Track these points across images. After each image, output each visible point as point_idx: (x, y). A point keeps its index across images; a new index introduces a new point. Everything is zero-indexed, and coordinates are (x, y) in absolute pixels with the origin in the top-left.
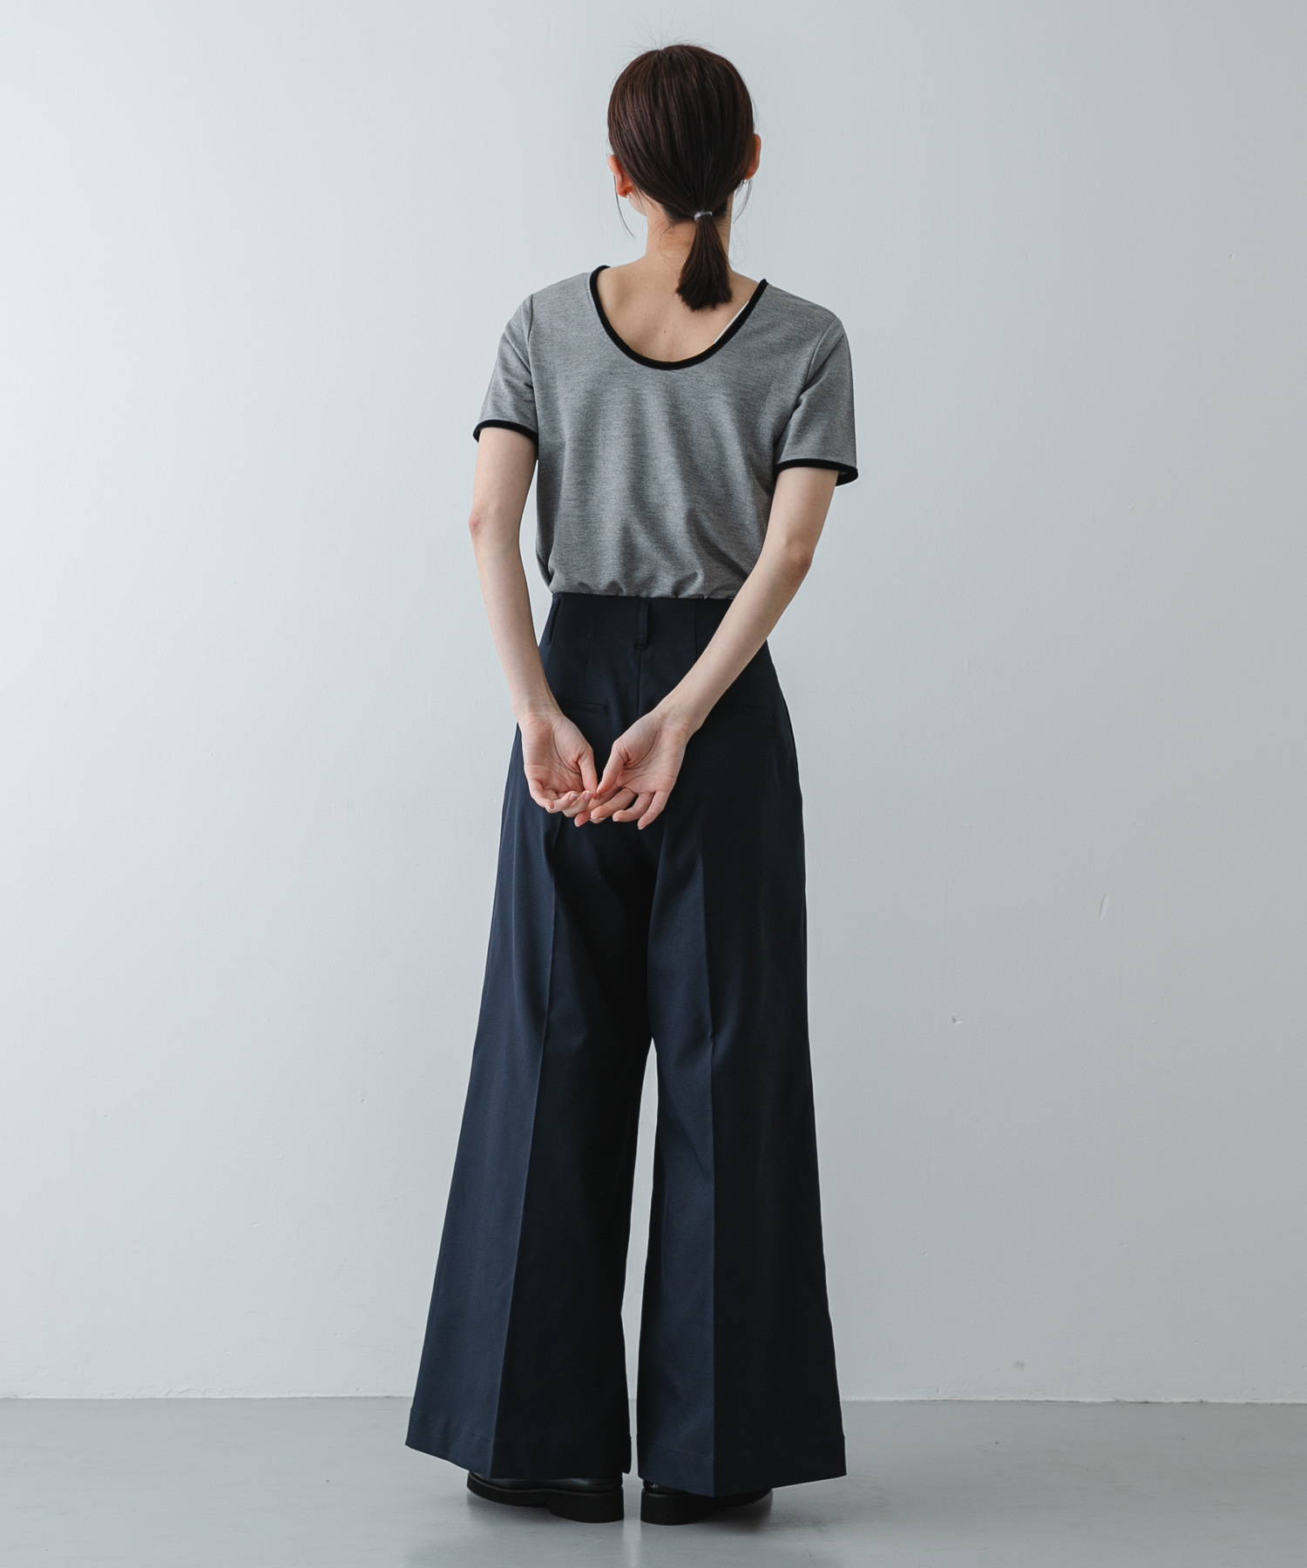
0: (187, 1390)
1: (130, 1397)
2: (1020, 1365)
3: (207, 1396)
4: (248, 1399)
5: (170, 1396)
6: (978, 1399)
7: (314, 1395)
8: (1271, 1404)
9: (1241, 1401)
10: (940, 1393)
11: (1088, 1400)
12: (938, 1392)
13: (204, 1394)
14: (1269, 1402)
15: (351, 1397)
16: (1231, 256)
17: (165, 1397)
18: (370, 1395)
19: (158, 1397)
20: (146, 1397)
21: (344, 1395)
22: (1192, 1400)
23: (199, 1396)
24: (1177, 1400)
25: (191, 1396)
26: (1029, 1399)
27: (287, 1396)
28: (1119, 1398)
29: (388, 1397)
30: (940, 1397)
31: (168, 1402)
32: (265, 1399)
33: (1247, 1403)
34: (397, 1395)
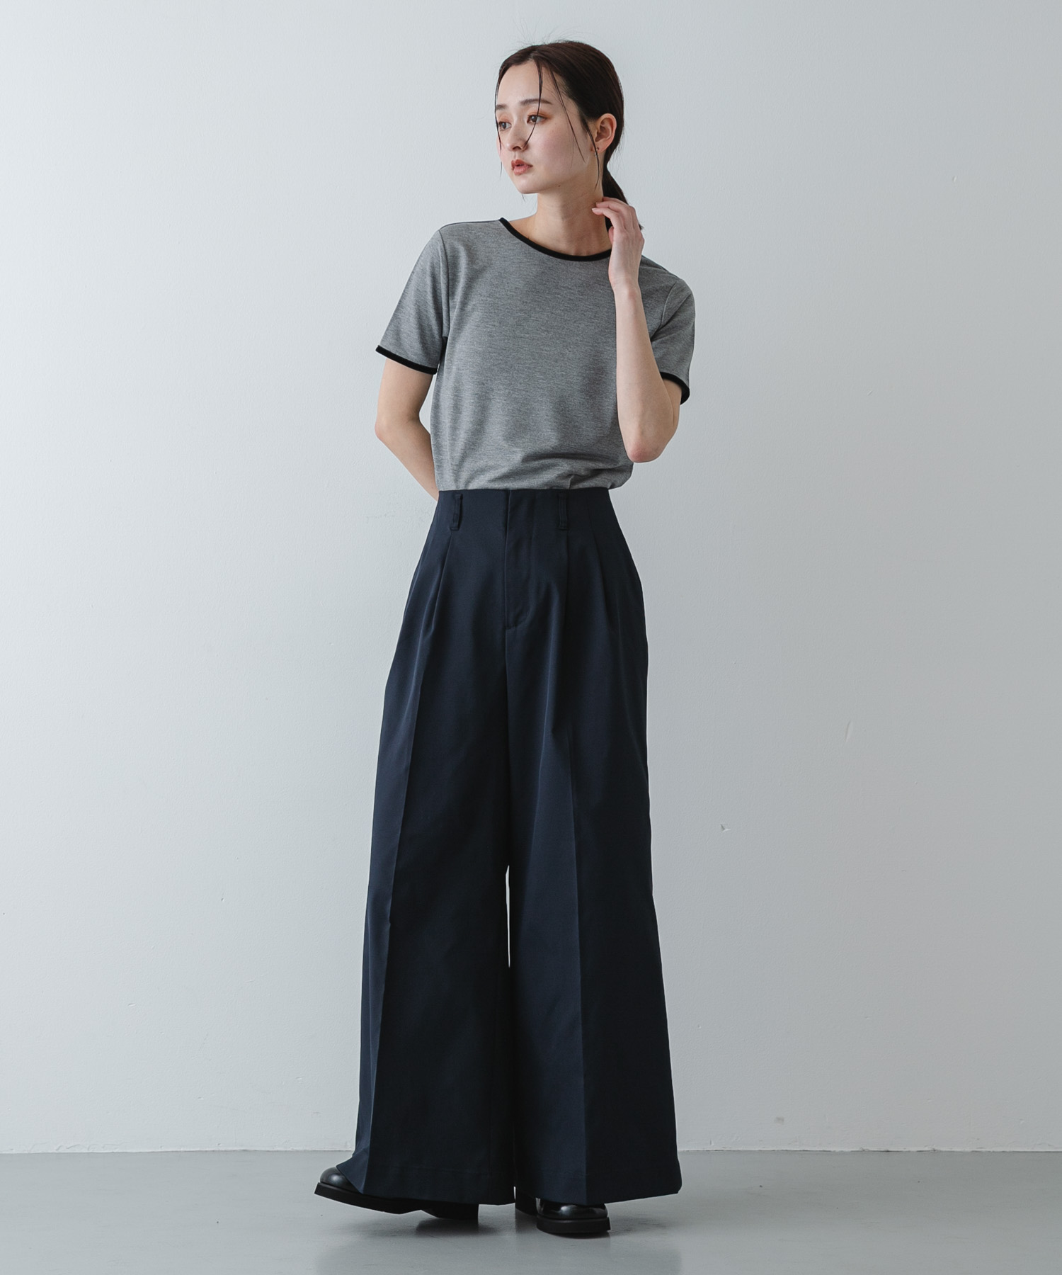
0: (74, 1146)
1: (26, 1152)
2: (780, 1120)
3: (91, 1151)
4: (126, 1153)
5: (61, 1151)
6: (745, 1149)
7: (182, 1150)
8: (993, 1152)
9: (968, 1149)
10: (713, 1144)
11: (838, 1149)
12: (711, 1143)
13: (88, 1149)
14: (991, 1150)
15: (213, 1151)
16: (953, 179)
17: (57, 1152)
18: (230, 1149)
19: (50, 1151)
20: (40, 1152)
21: (207, 1149)
22: (926, 1149)
23: (85, 1151)
24: (914, 1149)
25: (77, 1150)
26: (788, 1149)
27: (160, 1150)
28: (865, 1148)
29: (245, 1150)
30: (713, 1147)
31: (58, 1156)
32: (140, 1153)
33: (973, 1151)
34: (253, 1149)
